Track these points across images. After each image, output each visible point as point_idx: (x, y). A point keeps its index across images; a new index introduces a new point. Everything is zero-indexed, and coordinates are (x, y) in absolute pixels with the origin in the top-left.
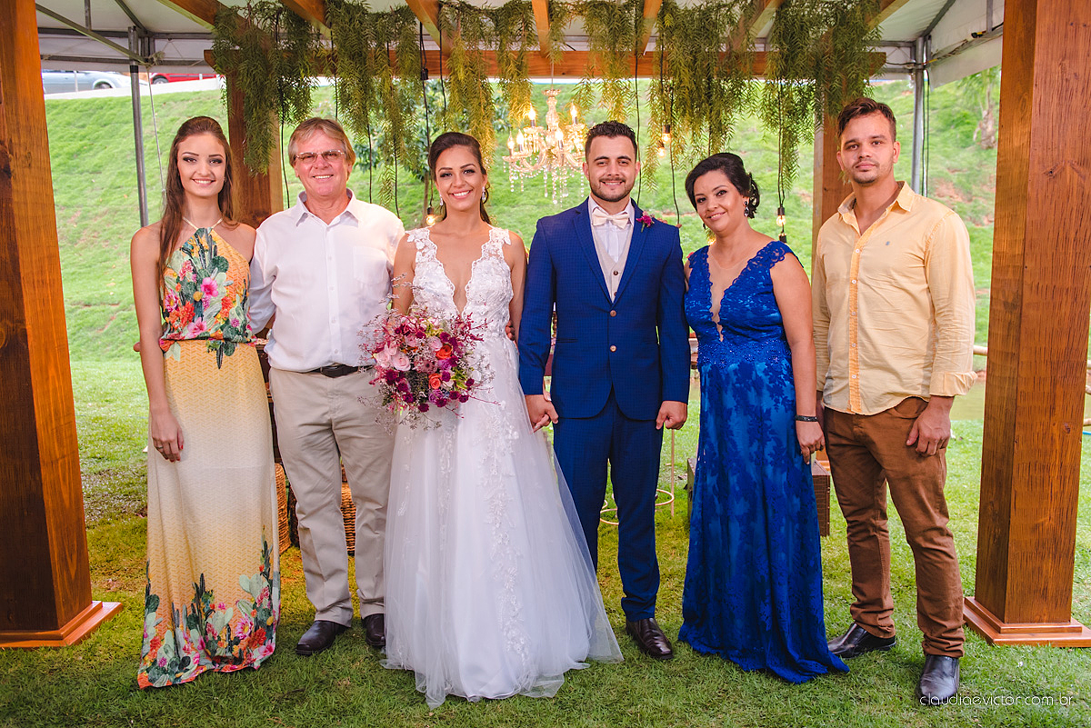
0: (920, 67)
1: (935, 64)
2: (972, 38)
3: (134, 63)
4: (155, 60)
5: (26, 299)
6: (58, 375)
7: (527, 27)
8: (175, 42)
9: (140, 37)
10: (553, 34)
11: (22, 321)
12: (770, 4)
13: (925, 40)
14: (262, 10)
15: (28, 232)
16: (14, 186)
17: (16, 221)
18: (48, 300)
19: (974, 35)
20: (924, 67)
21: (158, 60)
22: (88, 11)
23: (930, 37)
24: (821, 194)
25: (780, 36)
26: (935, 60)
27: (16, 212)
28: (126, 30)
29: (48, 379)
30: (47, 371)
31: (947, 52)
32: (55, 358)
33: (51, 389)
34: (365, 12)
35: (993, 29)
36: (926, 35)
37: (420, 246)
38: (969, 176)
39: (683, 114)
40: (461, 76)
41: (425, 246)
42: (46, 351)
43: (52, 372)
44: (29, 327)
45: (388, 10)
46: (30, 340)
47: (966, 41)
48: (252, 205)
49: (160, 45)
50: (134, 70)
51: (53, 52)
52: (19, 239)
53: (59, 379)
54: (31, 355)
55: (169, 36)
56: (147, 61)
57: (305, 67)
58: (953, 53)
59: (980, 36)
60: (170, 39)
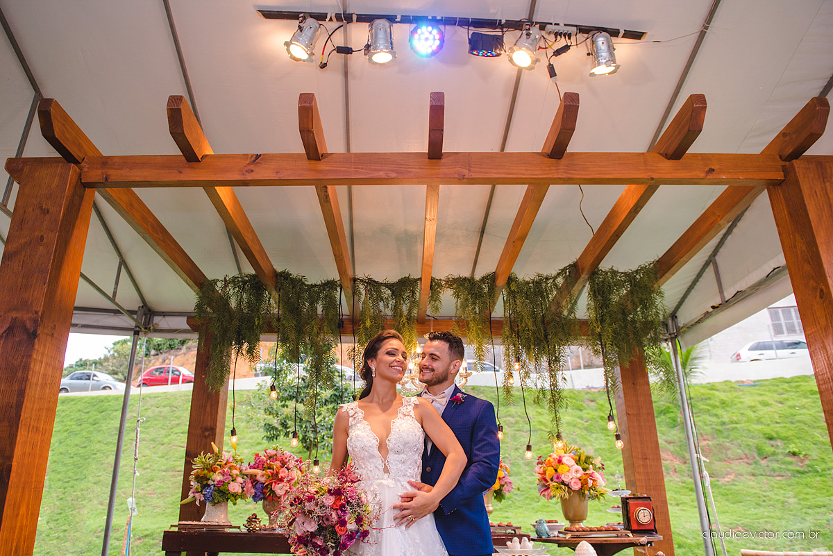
0: (673, 336)
1: (684, 332)
2: (711, 310)
3: (137, 329)
4: (152, 328)
5: (20, 438)
6: (27, 515)
7: (413, 295)
8: (168, 318)
9: (145, 314)
10: (432, 297)
11: (11, 458)
12: (584, 274)
13: (673, 319)
14: (233, 281)
15: (37, 384)
16: (36, 347)
17: (30, 373)
18: (37, 446)
19: (713, 307)
20: (676, 336)
21: (153, 329)
22: (116, 288)
23: (676, 317)
24: (625, 418)
25: (595, 292)
26: (684, 329)
27: (32, 365)
28: (137, 309)
29: (17, 515)
30: (19, 509)
31: (693, 323)
32: (29, 498)
33: (18, 525)
34: (303, 284)
35: (727, 302)
36: (674, 316)
37: (351, 413)
38: (680, 446)
39: (528, 349)
40: (368, 324)
41: (356, 413)
42: (24, 488)
43: (23, 510)
44: (14, 464)
45: (319, 283)
46: (13, 475)
47: (708, 312)
48: (203, 422)
49: (157, 319)
50: (137, 333)
51: (85, 323)
52: (28, 387)
53: (27, 520)
54: (9, 489)
55: (164, 314)
56: (146, 328)
57: (258, 317)
58: (698, 322)
59: (717, 307)
60: (164, 316)
